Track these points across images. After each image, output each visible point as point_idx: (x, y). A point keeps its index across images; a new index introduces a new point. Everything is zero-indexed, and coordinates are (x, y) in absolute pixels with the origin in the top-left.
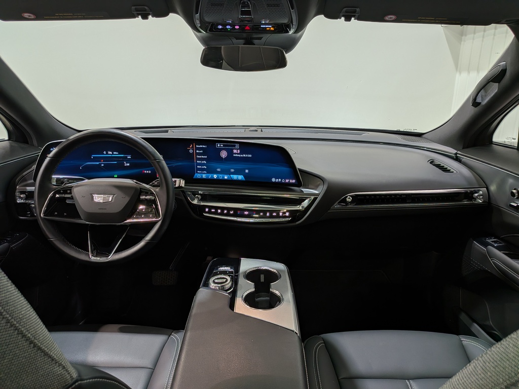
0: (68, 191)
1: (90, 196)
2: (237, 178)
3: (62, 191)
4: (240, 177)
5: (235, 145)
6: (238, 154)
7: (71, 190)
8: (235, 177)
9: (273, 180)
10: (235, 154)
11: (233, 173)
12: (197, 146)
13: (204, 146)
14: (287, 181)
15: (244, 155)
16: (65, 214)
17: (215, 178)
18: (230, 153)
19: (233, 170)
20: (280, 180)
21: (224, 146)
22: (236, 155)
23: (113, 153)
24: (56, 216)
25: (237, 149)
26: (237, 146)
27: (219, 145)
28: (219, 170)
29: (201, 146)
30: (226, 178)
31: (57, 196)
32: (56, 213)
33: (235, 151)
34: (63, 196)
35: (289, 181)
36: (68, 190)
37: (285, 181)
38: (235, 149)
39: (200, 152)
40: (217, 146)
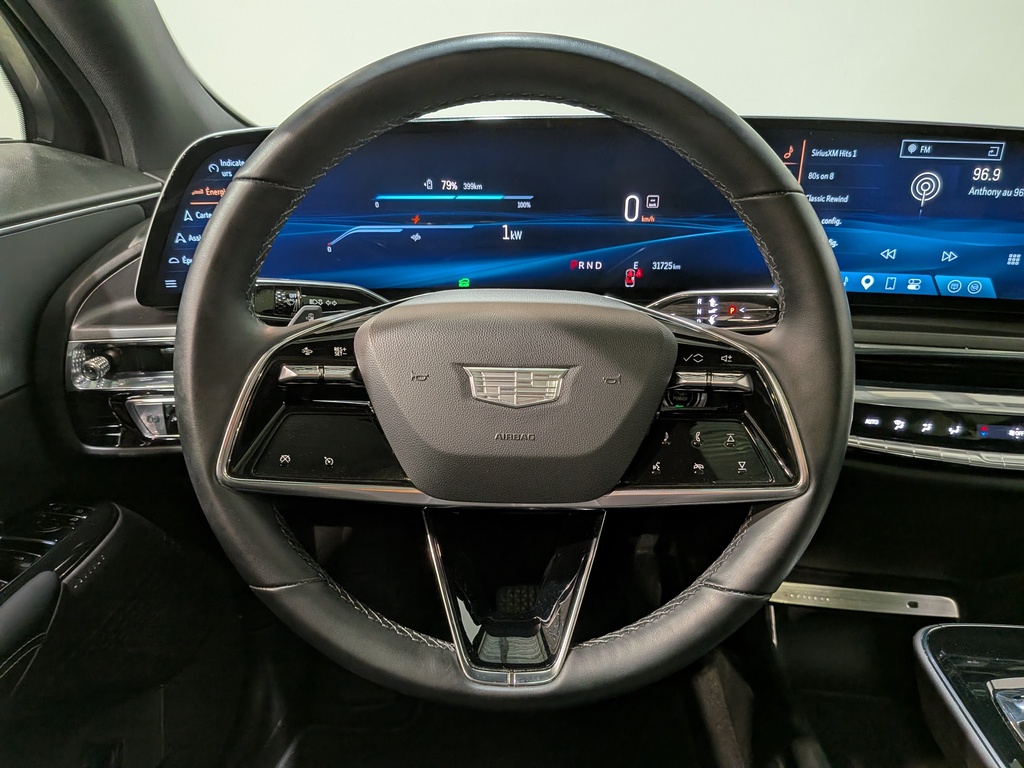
0: (338, 351)
1: (453, 374)
2: (964, 288)
3: (307, 351)
4: (978, 286)
5: (988, 148)
6: (990, 185)
7: (349, 344)
8: (953, 285)
10: (980, 184)
11: (950, 269)
12: (816, 153)
13: (845, 153)
15: (1019, 192)
16: (328, 460)
17: (866, 286)
18: (957, 181)
19: (949, 256)
21: (937, 149)
22: (984, 191)
23: (461, 186)
24: (285, 472)
25: (993, 165)
26: (997, 150)
27: (912, 148)
28: (889, 254)
29: (834, 153)
30: (912, 287)
31: (288, 373)
32: (285, 458)
33: (980, 174)
34: (314, 372)
36: (336, 346)
38: (983, 164)
39: (824, 177)
40: (906, 152)
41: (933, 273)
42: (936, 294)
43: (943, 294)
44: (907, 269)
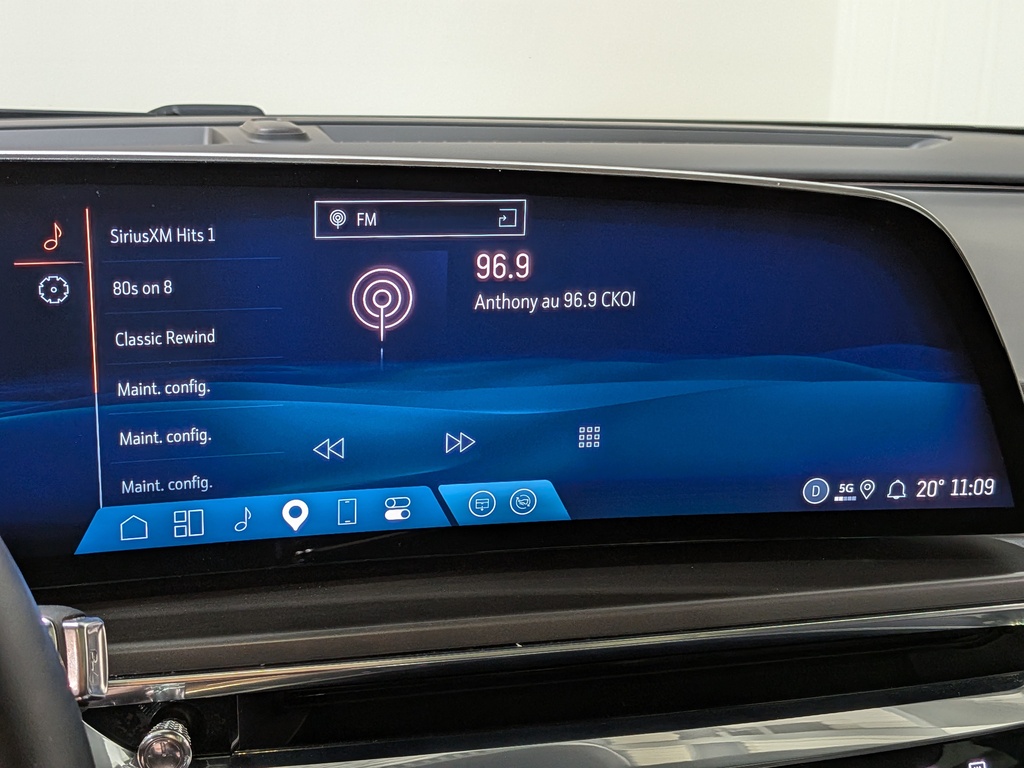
2: (503, 503)
4: (529, 498)
5: (494, 211)
6: (513, 287)
8: (478, 500)
9: (815, 491)
10: (492, 287)
11: (466, 470)
12: (119, 237)
13: (188, 235)
14: (929, 488)
15: (573, 299)
17: (295, 523)
18: (445, 281)
19: (459, 443)
20: (868, 486)
21: (389, 218)
22: (502, 302)
25: (511, 247)
26: (514, 215)
27: (338, 218)
28: (329, 449)
29: (163, 235)
30: (394, 515)
33: (490, 265)
35: (945, 491)
37: (913, 488)
38: (492, 246)
39: (151, 289)
40: (326, 227)
41: (433, 482)
42: (447, 524)
43: (461, 521)
44: (378, 477)
